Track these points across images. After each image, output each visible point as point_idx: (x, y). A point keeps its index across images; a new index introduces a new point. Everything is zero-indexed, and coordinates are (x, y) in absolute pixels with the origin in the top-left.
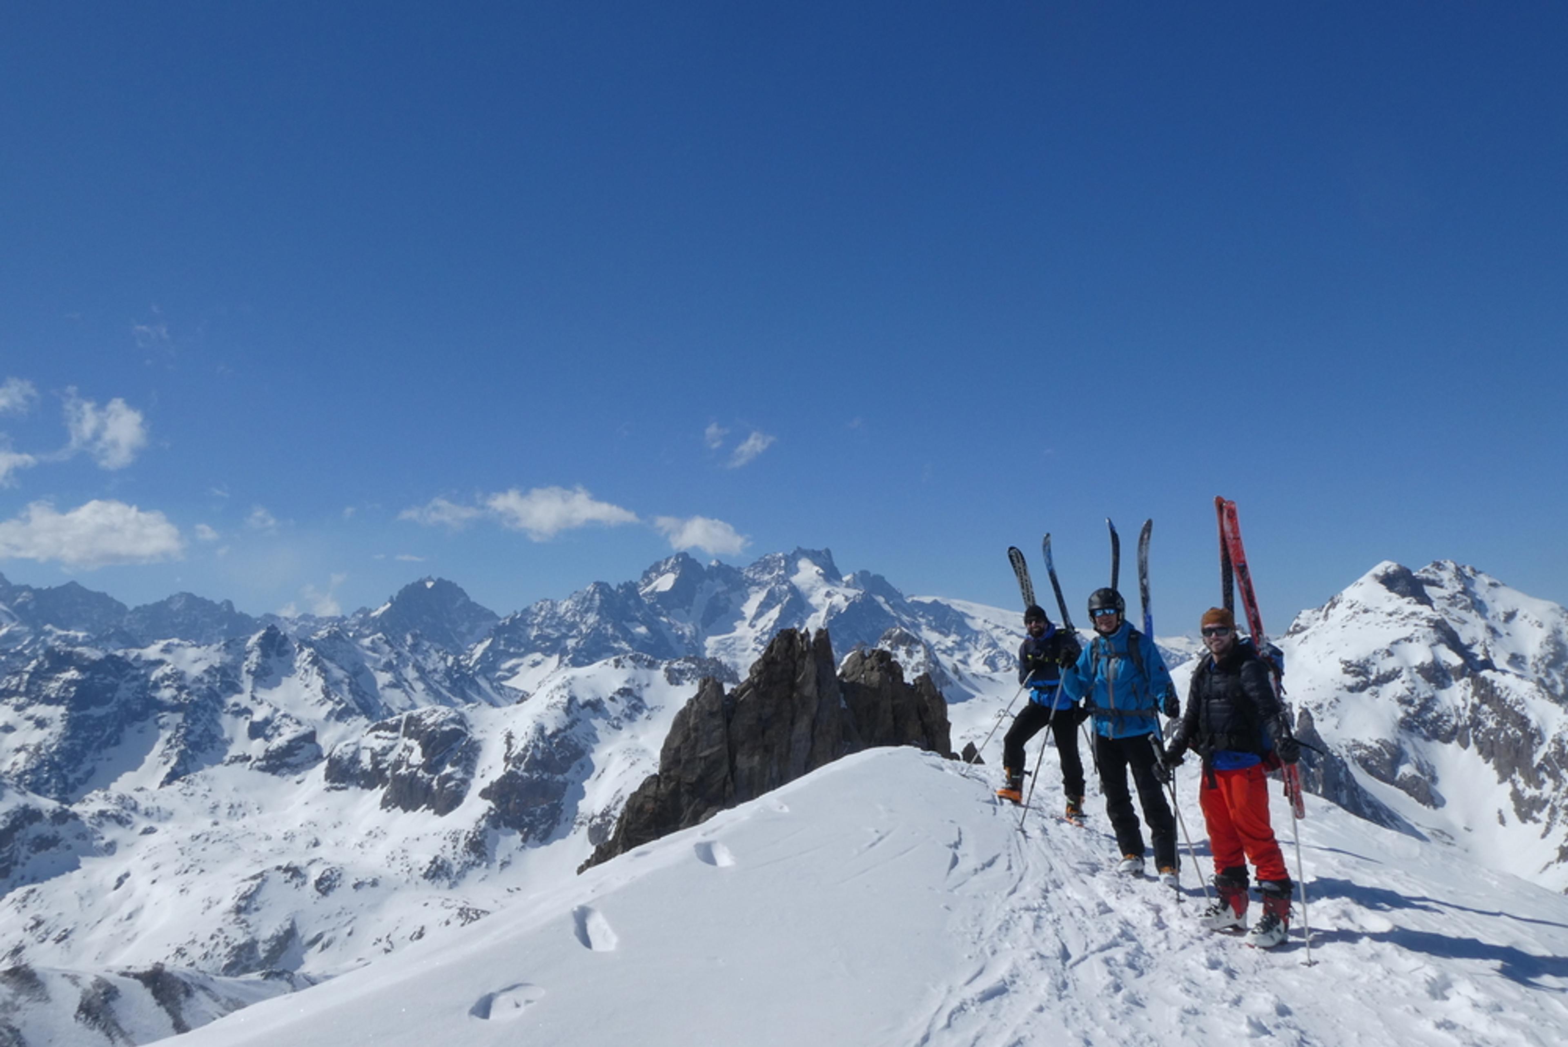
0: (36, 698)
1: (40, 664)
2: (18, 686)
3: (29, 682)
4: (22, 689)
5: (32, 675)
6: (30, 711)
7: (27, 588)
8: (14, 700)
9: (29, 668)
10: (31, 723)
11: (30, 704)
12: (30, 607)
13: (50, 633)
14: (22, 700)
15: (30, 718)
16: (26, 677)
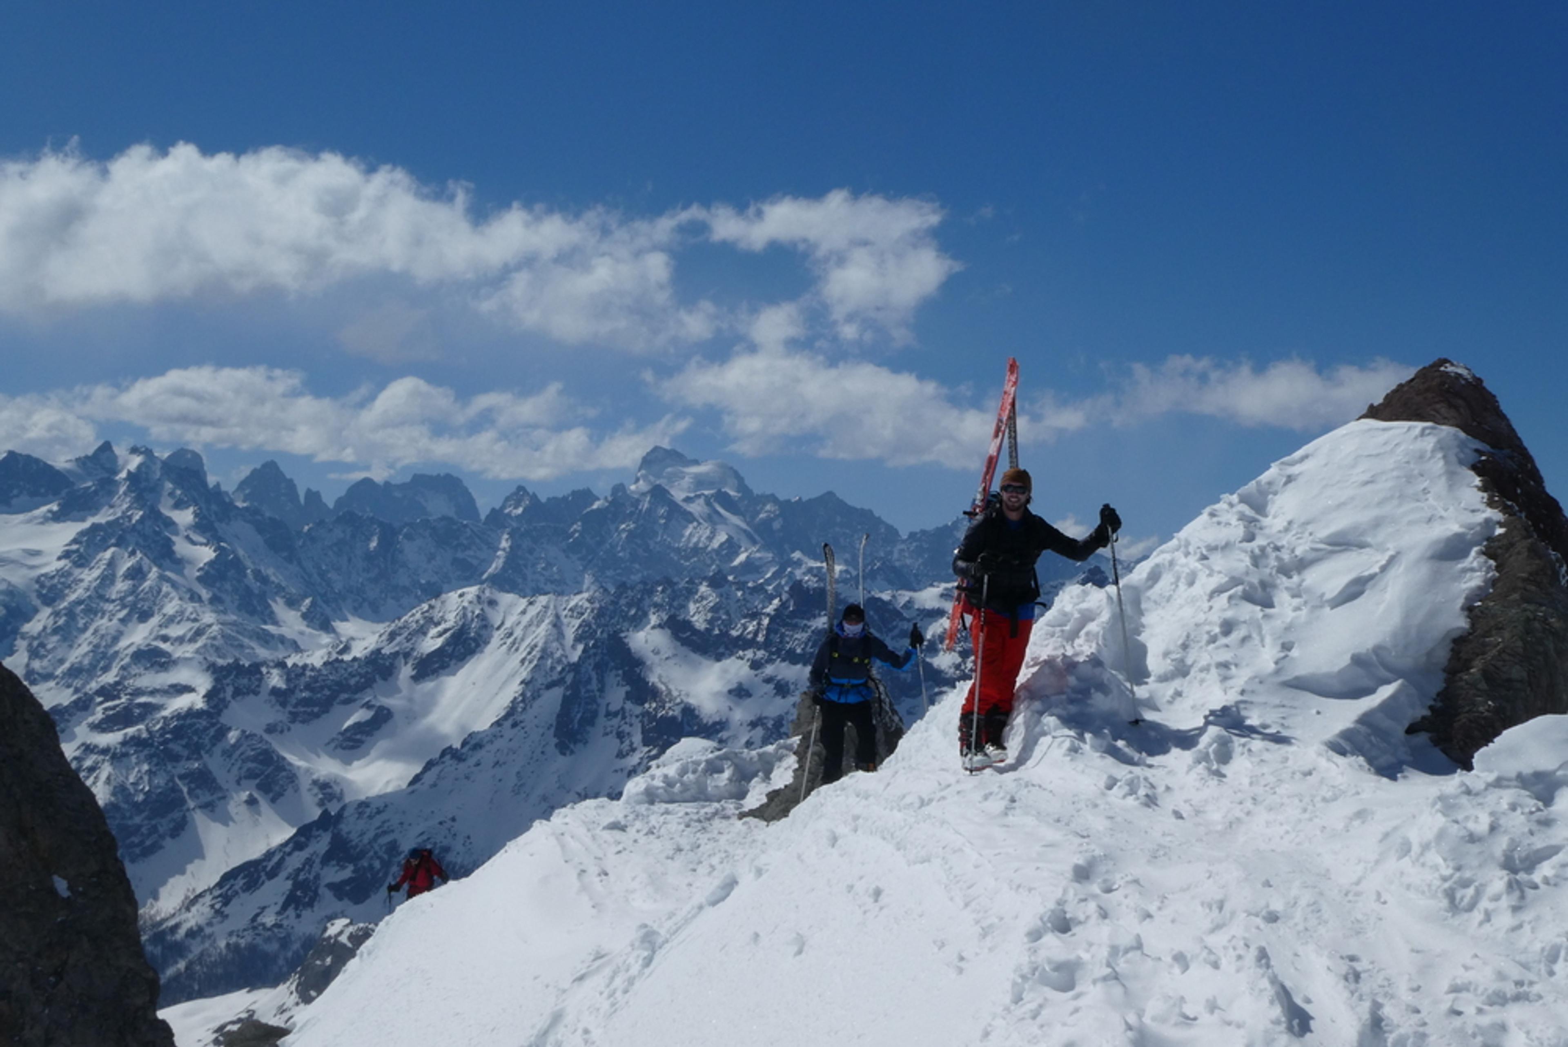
0: (778, 652)
1: (783, 605)
2: (756, 633)
3: (769, 629)
4: (760, 638)
5: (773, 619)
6: (769, 670)
7: (773, 499)
8: (749, 654)
9: (770, 609)
10: (771, 686)
11: (770, 661)
12: (776, 525)
13: (799, 563)
14: (761, 654)
15: (768, 680)
16: (766, 621)
